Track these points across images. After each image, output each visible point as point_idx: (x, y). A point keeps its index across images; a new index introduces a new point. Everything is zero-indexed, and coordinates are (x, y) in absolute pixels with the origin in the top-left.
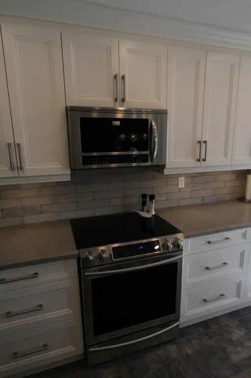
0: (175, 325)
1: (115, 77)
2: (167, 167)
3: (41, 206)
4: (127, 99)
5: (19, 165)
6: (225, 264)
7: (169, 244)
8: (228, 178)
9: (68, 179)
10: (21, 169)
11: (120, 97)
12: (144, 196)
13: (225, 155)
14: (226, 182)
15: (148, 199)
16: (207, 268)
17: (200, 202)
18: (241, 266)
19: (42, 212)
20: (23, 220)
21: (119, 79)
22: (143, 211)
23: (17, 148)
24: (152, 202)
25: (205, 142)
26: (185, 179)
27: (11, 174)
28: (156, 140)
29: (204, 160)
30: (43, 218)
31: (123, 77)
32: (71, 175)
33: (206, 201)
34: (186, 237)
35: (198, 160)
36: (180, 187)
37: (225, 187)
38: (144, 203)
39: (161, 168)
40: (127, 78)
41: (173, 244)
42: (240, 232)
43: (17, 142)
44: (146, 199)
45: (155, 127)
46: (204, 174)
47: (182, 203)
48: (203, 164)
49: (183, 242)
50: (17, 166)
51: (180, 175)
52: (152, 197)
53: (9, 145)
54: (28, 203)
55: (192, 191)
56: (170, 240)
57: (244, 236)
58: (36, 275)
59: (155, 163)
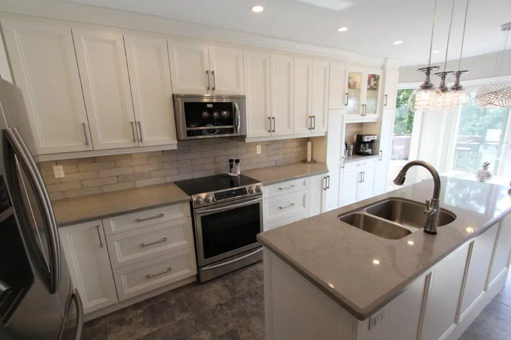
0: (259, 250)
1: (207, 72)
2: (247, 137)
3: (150, 172)
4: (216, 88)
5: (139, 138)
6: (292, 204)
7: (254, 189)
8: (294, 145)
9: (175, 147)
10: (141, 140)
11: (211, 86)
12: (231, 161)
13: (289, 127)
14: (292, 148)
15: (234, 162)
16: (281, 208)
17: (273, 164)
18: (304, 206)
19: (150, 177)
20: (135, 183)
21: (210, 74)
22: (231, 172)
23: (138, 125)
24: (238, 165)
25: (273, 118)
26: (261, 147)
27: (133, 145)
28: (239, 117)
29: (274, 131)
30: (152, 182)
31: (213, 73)
32: (178, 145)
33: (278, 164)
34: (264, 185)
35: (270, 131)
36: (258, 153)
37: (292, 152)
38: (231, 166)
39: (243, 138)
40: (215, 73)
41: (256, 190)
42: (301, 181)
43: (137, 121)
44: (232, 163)
45: (238, 108)
46: (276, 141)
47: (260, 166)
48: (273, 134)
49: (263, 189)
50: (138, 138)
51: (257, 143)
52: (237, 161)
53: (132, 123)
54: (138, 170)
55: (267, 156)
56: (254, 187)
57: (304, 184)
58: (161, 215)
59: (238, 134)
